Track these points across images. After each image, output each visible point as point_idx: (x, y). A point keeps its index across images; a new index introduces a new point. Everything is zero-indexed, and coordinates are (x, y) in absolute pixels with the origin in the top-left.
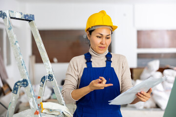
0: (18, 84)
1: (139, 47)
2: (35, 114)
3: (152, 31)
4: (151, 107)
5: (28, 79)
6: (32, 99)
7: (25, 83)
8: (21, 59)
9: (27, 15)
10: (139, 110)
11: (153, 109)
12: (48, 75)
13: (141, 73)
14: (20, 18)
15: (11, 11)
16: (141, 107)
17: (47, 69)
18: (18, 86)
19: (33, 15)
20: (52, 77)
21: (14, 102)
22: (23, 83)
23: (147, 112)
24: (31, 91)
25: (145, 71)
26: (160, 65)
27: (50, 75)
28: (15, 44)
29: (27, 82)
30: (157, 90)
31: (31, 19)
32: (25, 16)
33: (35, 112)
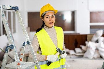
0: (8, 47)
1: (91, 22)
2: (18, 65)
3: (99, 12)
4: (97, 58)
5: (13, 45)
6: (16, 56)
7: (12, 47)
8: (10, 33)
9: (14, 7)
10: (90, 59)
11: (98, 59)
12: (26, 41)
13: (92, 37)
14: (10, 9)
15: (4, 5)
16: (92, 58)
17: (26, 38)
18: (8, 48)
19: (18, 7)
20: (29, 43)
21: (6, 58)
22: (11, 47)
23: (94, 61)
24: (15, 52)
25: (94, 36)
26: (103, 33)
27: (28, 42)
28: (6, 24)
29: (13, 47)
30: (101, 48)
31: (16, 9)
32: (13, 8)
33: (18, 63)
